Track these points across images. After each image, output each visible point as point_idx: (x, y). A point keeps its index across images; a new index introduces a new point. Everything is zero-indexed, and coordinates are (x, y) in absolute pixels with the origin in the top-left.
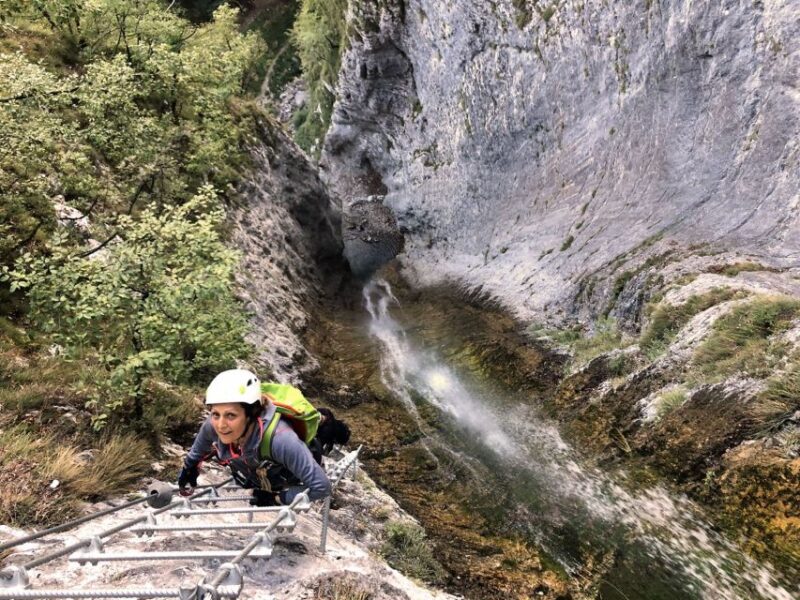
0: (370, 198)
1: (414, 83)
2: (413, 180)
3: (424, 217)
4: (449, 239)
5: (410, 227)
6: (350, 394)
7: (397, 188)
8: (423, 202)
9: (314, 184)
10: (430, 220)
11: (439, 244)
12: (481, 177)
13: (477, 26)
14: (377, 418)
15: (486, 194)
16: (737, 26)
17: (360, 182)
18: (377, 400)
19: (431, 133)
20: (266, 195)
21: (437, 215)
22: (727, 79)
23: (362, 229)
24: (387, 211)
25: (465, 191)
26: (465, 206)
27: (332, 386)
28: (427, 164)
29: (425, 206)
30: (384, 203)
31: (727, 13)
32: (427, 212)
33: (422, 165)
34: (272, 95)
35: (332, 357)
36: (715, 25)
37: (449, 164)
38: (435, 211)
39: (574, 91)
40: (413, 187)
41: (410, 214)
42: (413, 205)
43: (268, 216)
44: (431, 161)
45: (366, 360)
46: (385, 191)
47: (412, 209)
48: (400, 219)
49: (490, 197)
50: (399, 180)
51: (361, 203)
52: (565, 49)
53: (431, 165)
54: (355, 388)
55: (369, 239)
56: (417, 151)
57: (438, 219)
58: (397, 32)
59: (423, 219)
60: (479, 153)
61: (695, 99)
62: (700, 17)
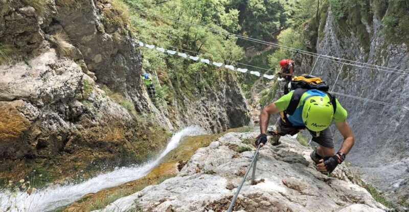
9: (242, 108)
13: (330, 74)
16: (394, 97)
20: (218, 100)
22: (386, 115)
31: (391, 91)
34: (263, 82)
36: (388, 94)
39: (350, 108)
43: (215, 106)
52: (351, 91)
58: (307, 68)
61: (377, 119)
62: (383, 90)
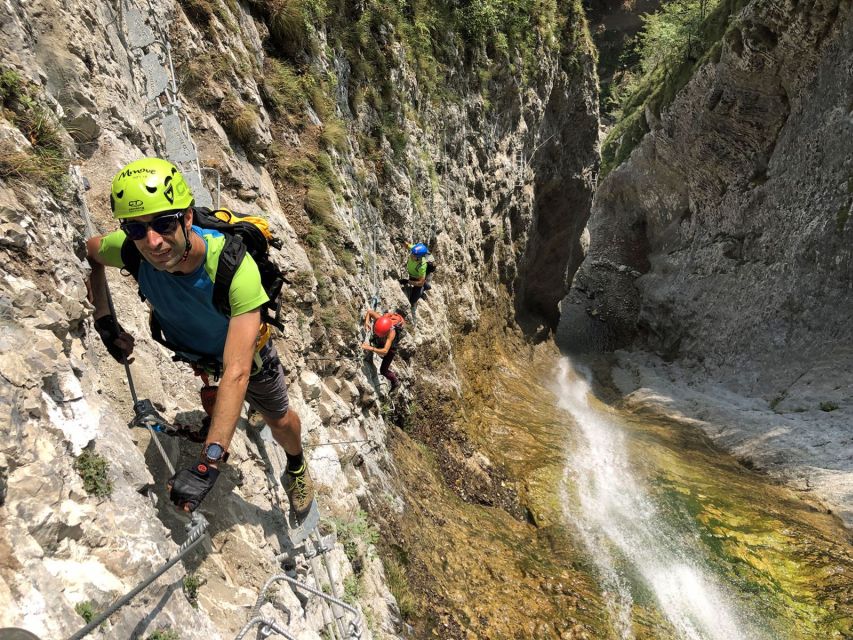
0: (622, 268)
1: (773, 145)
2: (694, 269)
3: (686, 318)
4: (708, 361)
5: (654, 325)
6: (485, 475)
7: (665, 271)
8: (696, 299)
10: (692, 325)
11: (687, 361)
12: (819, 295)
14: (523, 568)
15: (815, 323)
17: (621, 243)
18: (530, 518)
19: (761, 216)
21: (707, 323)
23: (592, 297)
24: (635, 291)
25: (777, 307)
26: (765, 326)
27: (461, 441)
28: (728, 254)
29: (694, 305)
30: (637, 282)
32: (694, 313)
33: (721, 252)
35: (486, 398)
37: (767, 264)
38: (708, 316)
40: (691, 277)
41: (665, 308)
42: (678, 297)
44: (736, 252)
45: (540, 437)
46: (646, 268)
47: (673, 302)
48: (645, 309)
49: (819, 328)
50: (674, 262)
51: (608, 268)
53: (735, 258)
54: (500, 472)
55: (595, 313)
56: (723, 235)
57: (705, 329)
59: (682, 321)
60: (838, 260)
